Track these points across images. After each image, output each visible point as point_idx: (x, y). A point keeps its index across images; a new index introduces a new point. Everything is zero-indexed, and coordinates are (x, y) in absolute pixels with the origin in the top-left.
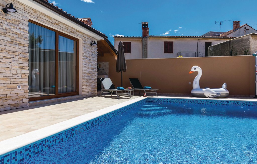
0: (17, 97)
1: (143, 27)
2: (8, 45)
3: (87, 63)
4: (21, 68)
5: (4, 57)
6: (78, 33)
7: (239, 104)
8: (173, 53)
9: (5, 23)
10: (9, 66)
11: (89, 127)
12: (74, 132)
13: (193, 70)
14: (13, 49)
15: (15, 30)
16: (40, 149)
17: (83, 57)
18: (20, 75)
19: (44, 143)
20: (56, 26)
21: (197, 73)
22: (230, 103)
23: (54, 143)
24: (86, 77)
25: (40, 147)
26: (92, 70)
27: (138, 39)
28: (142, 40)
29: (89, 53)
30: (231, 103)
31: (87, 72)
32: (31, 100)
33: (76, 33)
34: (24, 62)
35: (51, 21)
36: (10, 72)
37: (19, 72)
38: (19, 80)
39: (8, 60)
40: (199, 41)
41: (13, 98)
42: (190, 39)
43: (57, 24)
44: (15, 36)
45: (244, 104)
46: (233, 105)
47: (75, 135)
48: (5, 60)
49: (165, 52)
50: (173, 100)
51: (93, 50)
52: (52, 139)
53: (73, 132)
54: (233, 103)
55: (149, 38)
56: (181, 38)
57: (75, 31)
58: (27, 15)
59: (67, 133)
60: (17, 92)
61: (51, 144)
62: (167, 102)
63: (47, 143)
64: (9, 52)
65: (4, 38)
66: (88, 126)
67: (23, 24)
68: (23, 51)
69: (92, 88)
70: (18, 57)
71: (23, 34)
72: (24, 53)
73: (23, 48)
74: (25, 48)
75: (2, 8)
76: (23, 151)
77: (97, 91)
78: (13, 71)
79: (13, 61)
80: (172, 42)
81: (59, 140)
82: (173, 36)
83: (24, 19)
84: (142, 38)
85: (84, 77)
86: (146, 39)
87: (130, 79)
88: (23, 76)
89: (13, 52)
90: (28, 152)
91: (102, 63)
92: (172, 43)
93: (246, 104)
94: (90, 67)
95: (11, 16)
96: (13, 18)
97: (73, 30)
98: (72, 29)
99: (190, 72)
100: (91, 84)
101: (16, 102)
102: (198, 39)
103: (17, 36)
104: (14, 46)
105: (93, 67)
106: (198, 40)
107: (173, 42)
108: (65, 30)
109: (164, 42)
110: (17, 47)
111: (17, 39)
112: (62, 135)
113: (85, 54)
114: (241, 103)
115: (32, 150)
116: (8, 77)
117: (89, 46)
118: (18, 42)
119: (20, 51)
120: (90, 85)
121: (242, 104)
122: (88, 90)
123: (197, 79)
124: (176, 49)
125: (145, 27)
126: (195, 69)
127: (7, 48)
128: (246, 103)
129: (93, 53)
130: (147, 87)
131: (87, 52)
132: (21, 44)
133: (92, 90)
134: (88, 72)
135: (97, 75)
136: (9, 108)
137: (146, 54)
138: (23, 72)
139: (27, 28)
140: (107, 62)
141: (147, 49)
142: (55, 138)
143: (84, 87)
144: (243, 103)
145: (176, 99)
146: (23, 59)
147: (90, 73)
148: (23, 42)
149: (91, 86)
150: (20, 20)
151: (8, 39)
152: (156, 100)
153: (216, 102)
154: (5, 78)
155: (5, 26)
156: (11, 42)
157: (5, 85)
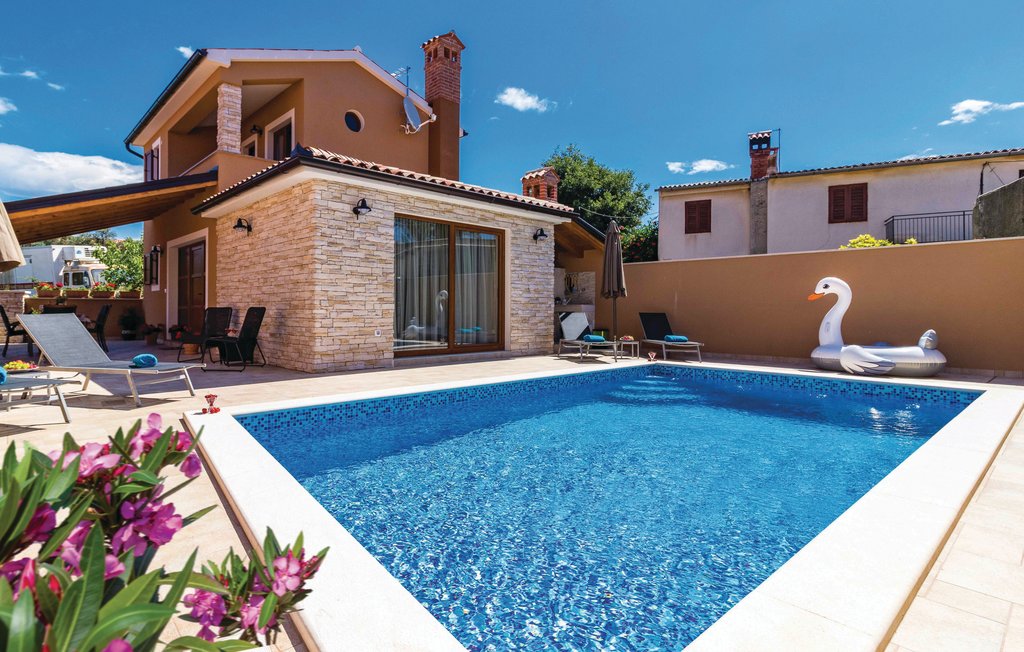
0: (375, 349)
1: (751, 148)
2: (362, 264)
3: (525, 281)
4: (381, 300)
5: (355, 285)
6: (497, 218)
7: (919, 396)
8: (866, 220)
9: (358, 229)
10: (363, 299)
11: (444, 402)
12: (411, 403)
13: (819, 290)
14: (369, 271)
15: (371, 239)
16: (354, 413)
17: (513, 269)
18: (380, 313)
19: (359, 406)
20: (447, 214)
21: (832, 299)
22: (887, 390)
23: (375, 410)
24: (520, 312)
25: (354, 410)
26: (536, 296)
27: (735, 188)
28: (749, 189)
29: (530, 257)
30: (891, 390)
31: (523, 300)
32: (397, 355)
33: (494, 220)
34: (387, 290)
35: (436, 208)
36: (363, 308)
37: (377, 307)
38: (378, 321)
39: (361, 289)
40: (987, 169)
41: (369, 350)
42: (943, 165)
43: (450, 212)
44: (371, 248)
45: (935, 398)
46: (898, 398)
47: (412, 407)
48: (357, 289)
49: (831, 221)
50: (720, 374)
51: (541, 248)
52: (372, 405)
53: (408, 403)
54: (898, 392)
55: (772, 180)
56: (901, 168)
57: (492, 216)
58: (392, 209)
59: (396, 402)
60: (375, 340)
61: (370, 411)
62: (706, 377)
63: (365, 409)
64: (362, 275)
65: (355, 255)
66: (440, 398)
67: (386, 225)
68: (385, 270)
69: (538, 335)
70: (376, 282)
71: (385, 242)
72: (385, 274)
73: (384, 266)
74: (389, 266)
75: (353, 207)
76: (333, 410)
77: (553, 343)
78: (369, 307)
79: (369, 289)
80: (863, 187)
81: (384, 409)
82: (864, 165)
83: (387, 216)
84: (749, 183)
85: (514, 312)
86: (762, 185)
87: (641, 314)
88: (384, 314)
89: (368, 275)
90: (337, 412)
91: (580, 274)
92: (862, 189)
93: (942, 396)
94: (532, 287)
95: (366, 217)
96: (369, 219)
97: (487, 215)
98: (484, 213)
99: (812, 298)
100: (533, 327)
101: (372, 357)
102: (984, 161)
103: (375, 248)
104: (370, 265)
105: (540, 287)
106: (984, 165)
107: (866, 184)
108: (469, 218)
109: (830, 188)
110: (375, 265)
111: (376, 253)
112: (389, 403)
113: (516, 262)
114: (925, 393)
115: (344, 411)
116: (361, 317)
117: (529, 241)
118: (377, 258)
119: (378, 271)
120: (532, 330)
121: (929, 396)
122: (526, 341)
123: (835, 317)
124: (879, 207)
125: (760, 148)
126: (826, 286)
127: (359, 269)
128: (945, 394)
129: (541, 257)
130: (672, 337)
131: (524, 256)
132: (381, 261)
133: (538, 340)
134: (527, 300)
135: (553, 306)
136: (362, 366)
137: (761, 231)
138: (385, 306)
139: (392, 231)
140: (591, 271)
141: (766, 214)
142: (377, 404)
143: (516, 333)
144: (936, 393)
145: (729, 371)
146: (385, 285)
147: (533, 301)
148: (385, 256)
149: (536, 332)
150: (379, 220)
151: (361, 255)
152: (678, 371)
153: (844, 386)
154: (356, 318)
155: (357, 236)
156: (366, 259)
157: (357, 329)
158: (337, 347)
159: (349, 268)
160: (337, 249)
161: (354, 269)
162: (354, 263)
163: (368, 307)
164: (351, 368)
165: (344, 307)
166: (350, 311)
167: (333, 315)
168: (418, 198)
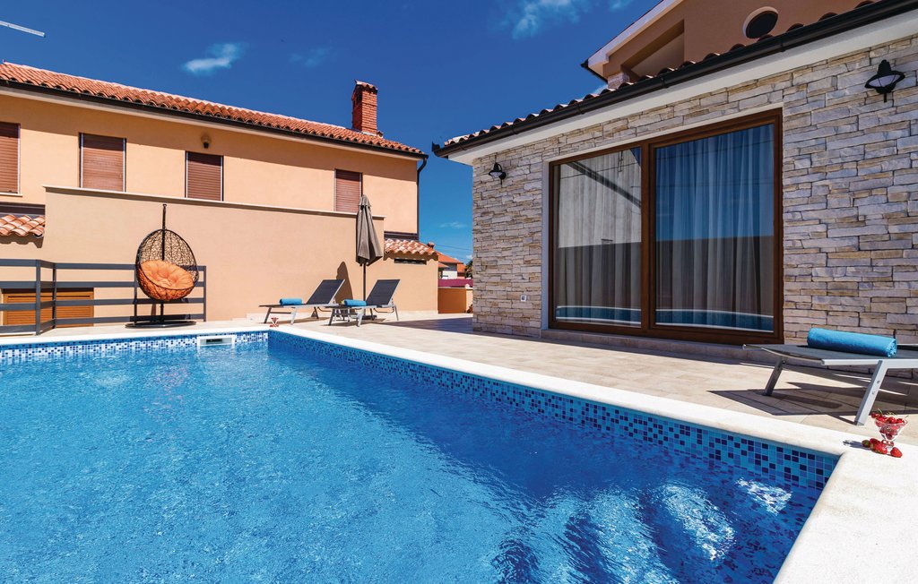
0: (522, 315)
2: (509, 227)
4: (527, 262)
5: (503, 249)
14: (516, 233)
15: (517, 199)
18: (526, 277)
34: (534, 251)
36: (510, 272)
37: (523, 270)
38: (524, 286)
39: (509, 253)
41: (516, 316)
44: (518, 209)
48: (506, 253)
60: (521, 306)
64: (509, 239)
65: (503, 219)
68: (532, 229)
70: (521, 244)
74: (536, 224)
79: (515, 253)
88: (530, 278)
89: (515, 238)
96: (516, 179)
101: (519, 323)
104: (517, 227)
110: (521, 226)
111: (522, 213)
116: (508, 281)
118: (523, 218)
119: (525, 232)
127: (507, 234)
132: (528, 220)
138: (531, 270)
139: (539, 184)
148: (531, 214)
150: (525, 177)
151: (508, 218)
154: (503, 282)
155: (504, 200)
156: (513, 222)
157: (505, 293)
158: (488, 309)
159: (497, 234)
160: (488, 218)
161: (502, 233)
162: (501, 228)
163: (515, 271)
164: (499, 331)
165: (494, 271)
166: (499, 275)
167: (485, 279)
168: (572, 133)
